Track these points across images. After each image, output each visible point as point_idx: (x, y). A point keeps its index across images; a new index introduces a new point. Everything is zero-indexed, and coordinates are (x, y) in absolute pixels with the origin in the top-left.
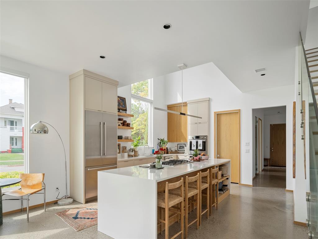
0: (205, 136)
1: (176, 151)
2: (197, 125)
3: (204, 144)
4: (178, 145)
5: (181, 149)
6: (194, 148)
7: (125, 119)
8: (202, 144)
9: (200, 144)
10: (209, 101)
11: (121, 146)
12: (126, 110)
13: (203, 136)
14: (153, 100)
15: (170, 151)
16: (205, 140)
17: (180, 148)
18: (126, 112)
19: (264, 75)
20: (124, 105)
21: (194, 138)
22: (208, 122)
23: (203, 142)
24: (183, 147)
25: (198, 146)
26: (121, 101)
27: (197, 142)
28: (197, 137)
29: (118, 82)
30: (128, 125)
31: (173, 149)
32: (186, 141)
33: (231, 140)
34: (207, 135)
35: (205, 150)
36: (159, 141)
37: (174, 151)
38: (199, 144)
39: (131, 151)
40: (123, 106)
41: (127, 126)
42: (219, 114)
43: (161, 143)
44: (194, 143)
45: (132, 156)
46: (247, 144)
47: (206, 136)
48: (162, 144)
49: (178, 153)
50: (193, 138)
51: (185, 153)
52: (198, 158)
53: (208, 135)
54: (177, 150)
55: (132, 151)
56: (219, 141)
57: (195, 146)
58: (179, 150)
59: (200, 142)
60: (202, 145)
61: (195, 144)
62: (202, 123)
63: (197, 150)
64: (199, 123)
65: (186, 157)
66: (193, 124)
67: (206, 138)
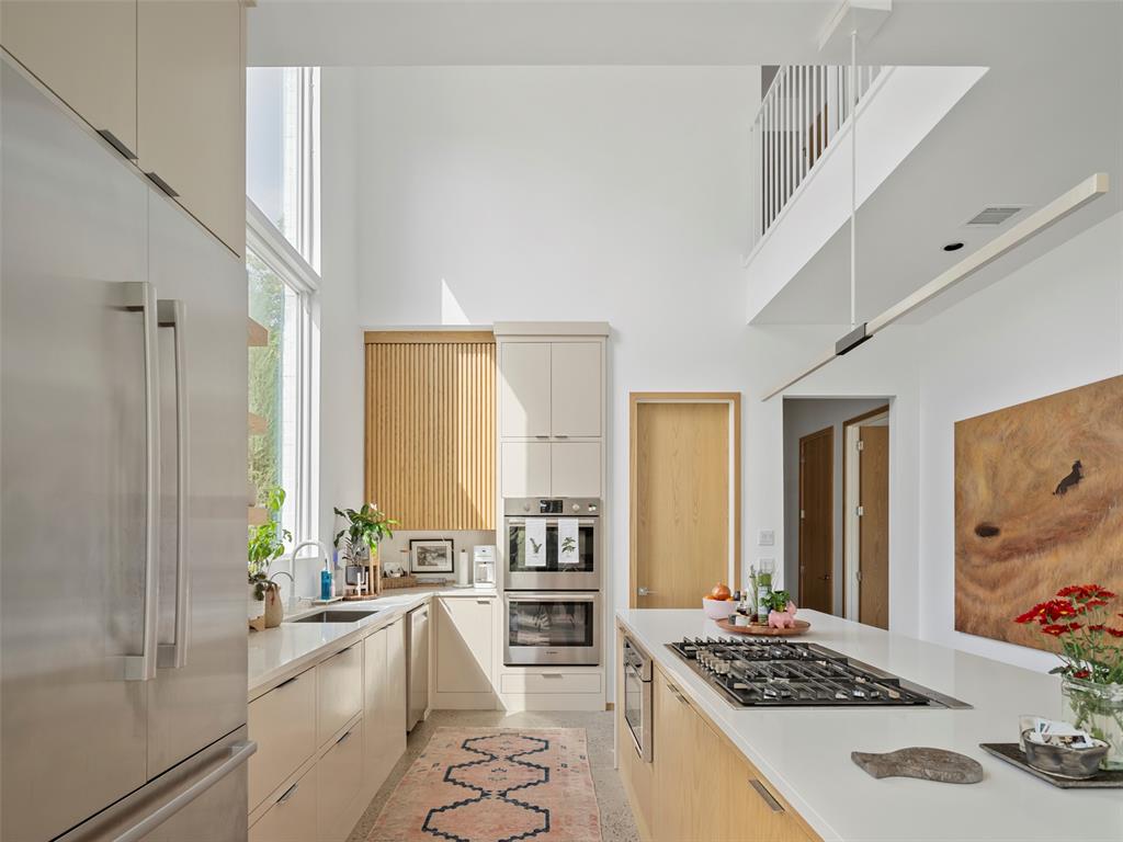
0: (591, 499)
2: (545, 446)
3: (588, 537)
5: (430, 564)
6: (535, 557)
8: (576, 537)
9: (569, 540)
10: (606, 337)
13: (577, 501)
16: (589, 521)
17: (422, 561)
19: (960, 246)
21: (538, 510)
22: (603, 438)
23: (581, 530)
24: (443, 555)
25: (560, 548)
27: (552, 532)
28: (553, 507)
31: (392, 568)
33: (695, 521)
34: (598, 496)
35: (589, 568)
37: (398, 575)
38: (561, 540)
42: (645, 404)
44: (535, 530)
46: (767, 539)
47: (596, 502)
50: (530, 510)
51: (458, 583)
53: (603, 498)
56: (644, 523)
57: (543, 549)
58: (417, 568)
59: (568, 529)
60: (575, 544)
61: (542, 540)
62: (572, 439)
63: (552, 566)
64: (556, 440)
65: (487, 603)
66: (524, 439)
67: (594, 508)
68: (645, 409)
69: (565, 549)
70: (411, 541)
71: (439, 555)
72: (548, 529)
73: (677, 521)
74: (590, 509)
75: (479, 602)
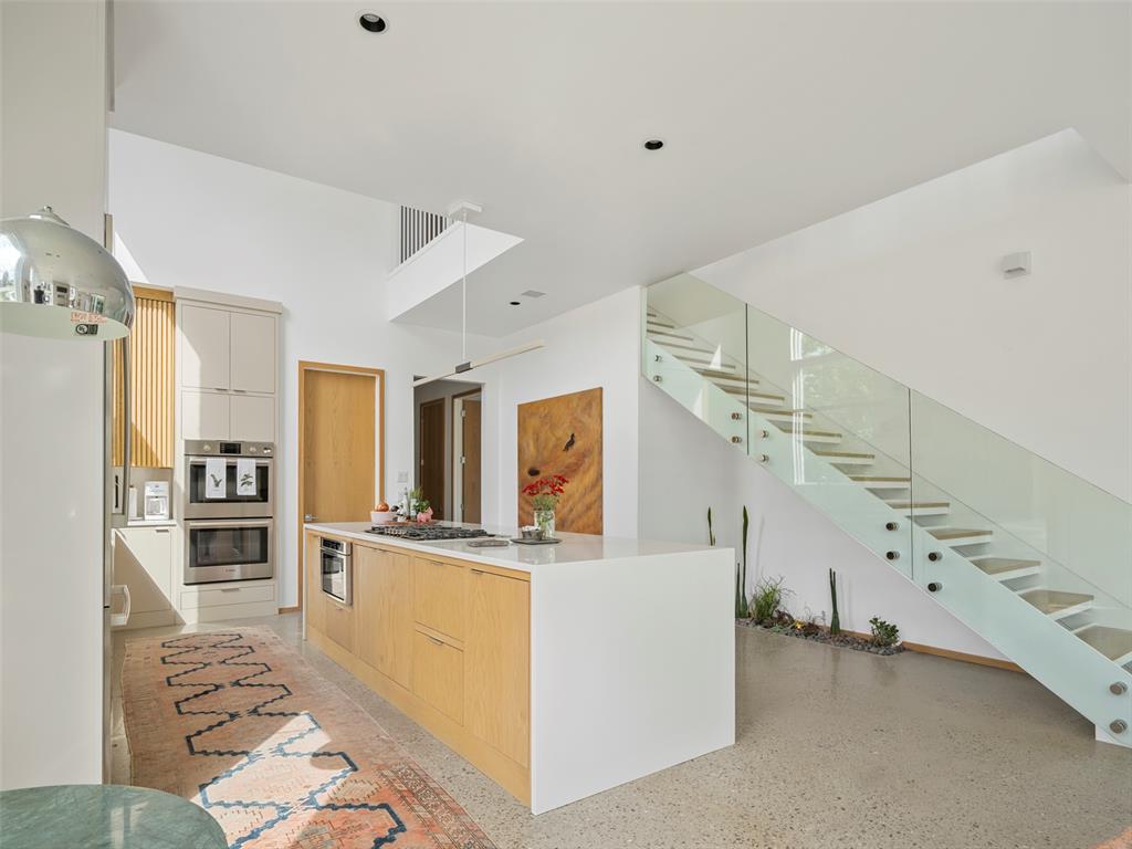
0: (265, 443)
3: (263, 472)
6: (216, 492)
8: (253, 474)
9: (247, 476)
10: (280, 314)
13: (254, 444)
16: (265, 461)
19: (518, 304)
21: (216, 452)
22: (276, 396)
23: (258, 468)
25: (239, 483)
27: (231, 470)
28: (231, 449)
33: (350, 463)
34: (272, 441)
35: (265, 500)
38: (239, 477)
42: (310, 371)
44: (216, 470)
46: (402, 478)
47: (270, 446)
53: (276, 443)
56: (309, 464)
57: (223, 484)
59: (246, 467)
60: (253, 480)
61: (222, 475)
62: (248, 394)
63: (232, 498)
64: (235, 393)
65: (167, 531)
67: (269, 451)
68: (311, 375)
69: (243, 484)
72: (227, 466)
74: (265, 451)
75: (158, 532)
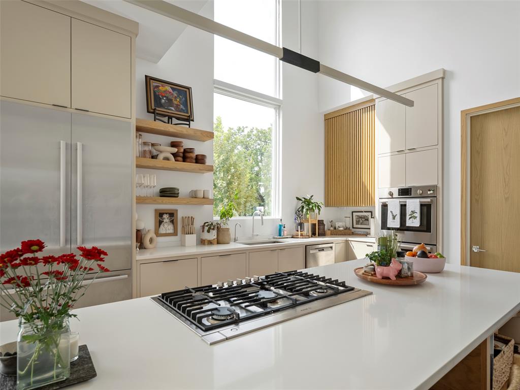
0: (430, 186)
1: (346, 229)
3: (427, 211)
4: (354, 213)
5: (361, 224)
6: (394, 223)
7: (187, 144)
8: (418, 210)
9: (413, 212)
10: (443, 78)
11: (180, 215)
12: (189, 119)
13: (421, 188)
14: (281, 98)
15: (332, 229)
16: (428, 200)
17: (358, 223)
18: (189, 125)
20: (186, 106)
21: (396, 195)
22: (440, 146)
23: (422, 205)
24: (367, 220)
25: (408, 217)
26: (176, 95)
27: (403, 207)
28: (405, 192)
29: (138, 23)
30: (200, 160)
31: (340, 225)
32: (372, 202)
36: (300, 204)
37: (342, 229)
38: (408, 212)
39: (206, 228)
40: (182, 106)
41: (196, 163)
43: (303, 207)
44: (394, 208)
45: (210, 243)
48: (304, 210)
49: (353, 234)
50: (391, 194)
51: (370, 234)
52: (391, 270)
53: (440, 185)
54: (349, 225)
55: (210, 228)
56: (477, 201)
57: (398, 218)
58: (355, 226)
59: (413, 205)
60: (418, 215)
61: (397, 212)
62: (418, 150)
63: (403, 228)
64: (408, 151)
65: (372, 246)
66: (389, 154)
67: (431, 192)
68: (478, 121)
69: (410, 218)
70: (353, 212)
71: (365, 220)
72: (402, 205)
73: (507, 199)
74: (429, 192)
75: (368, 246)
